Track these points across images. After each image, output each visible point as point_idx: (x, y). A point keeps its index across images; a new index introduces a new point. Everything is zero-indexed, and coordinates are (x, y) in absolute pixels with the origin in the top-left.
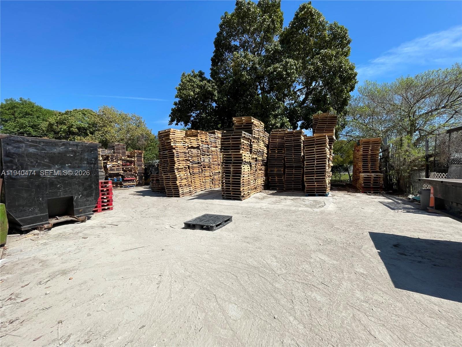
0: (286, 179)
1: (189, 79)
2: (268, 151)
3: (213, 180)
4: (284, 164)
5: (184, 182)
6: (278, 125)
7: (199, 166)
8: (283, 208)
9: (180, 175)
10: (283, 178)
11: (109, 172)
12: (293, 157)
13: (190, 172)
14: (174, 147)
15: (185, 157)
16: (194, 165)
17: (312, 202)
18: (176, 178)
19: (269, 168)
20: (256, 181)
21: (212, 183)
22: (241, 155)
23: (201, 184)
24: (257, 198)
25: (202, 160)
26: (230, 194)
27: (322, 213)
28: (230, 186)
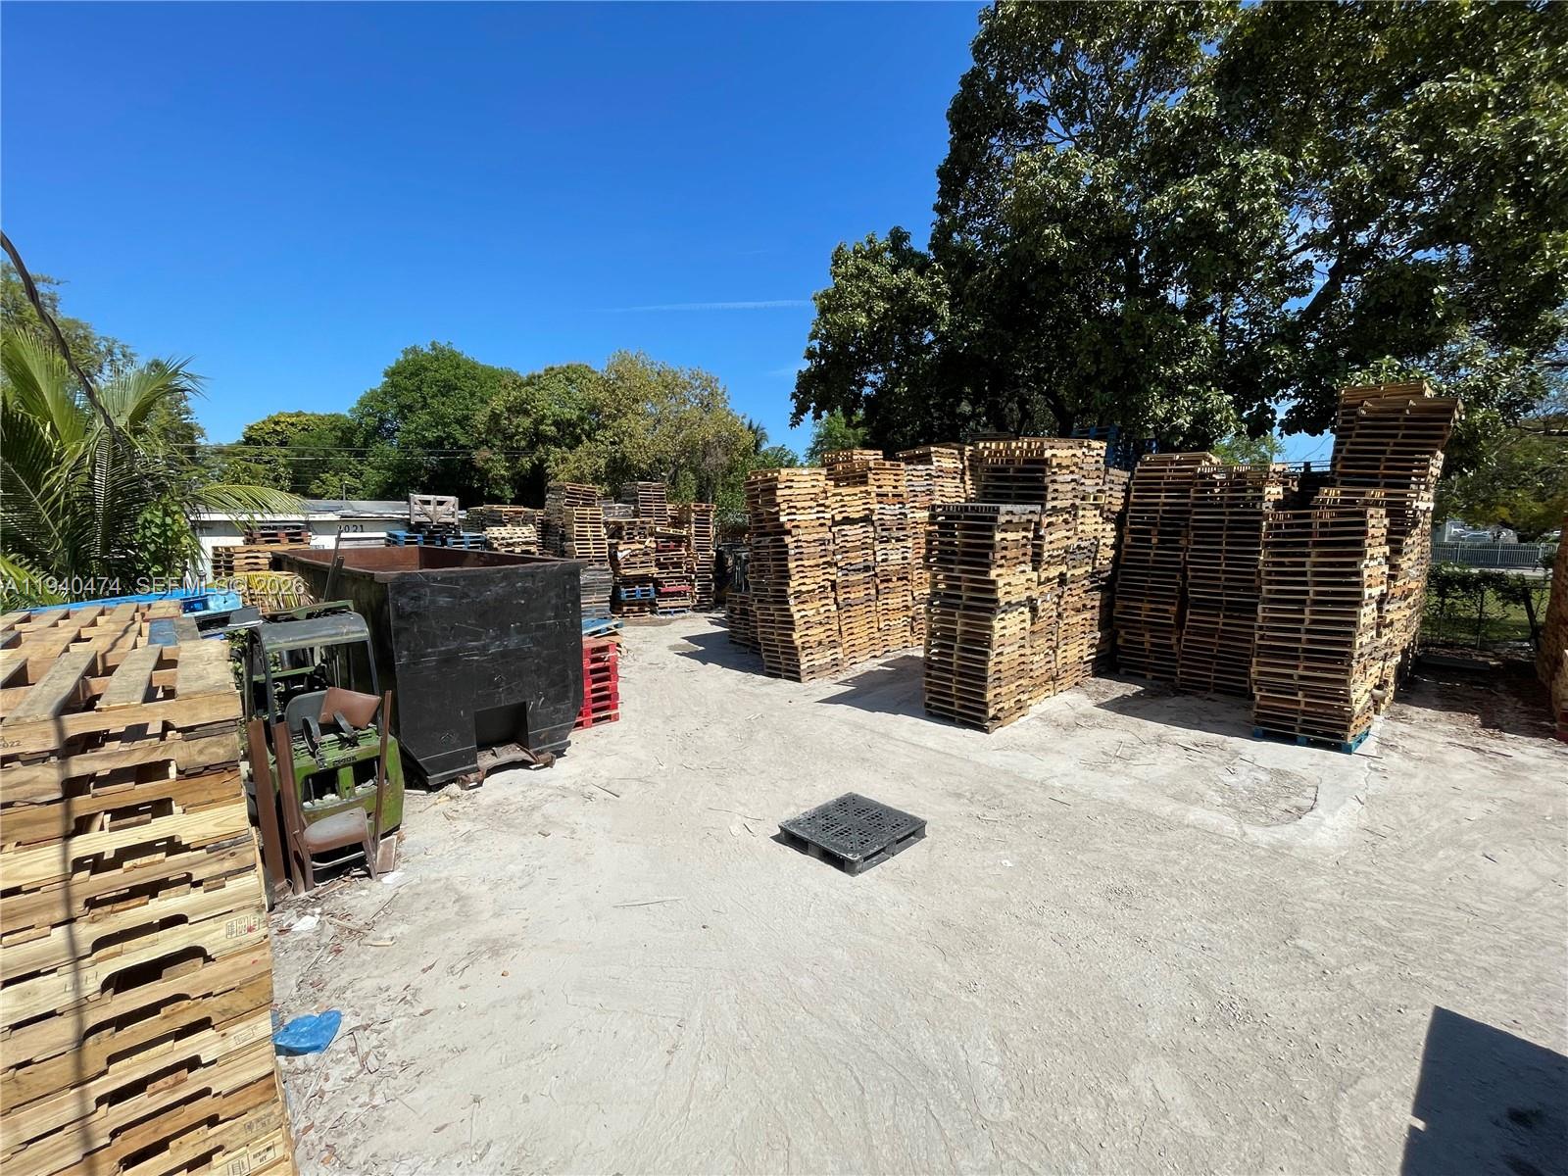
0: (1185, 647)
1: (857, 268)
2: (1119, 538)
3: (913, 618)
4: (1183, 591)
5: (817, 633)
6: (1181, 421)
7: (867, 580)
8: (1127, 797)
9: (803, 613)
10: (1173, 641)
11: (623, 572)
12: (1223, 567)
13: (835, 599)
14: (788, 526)
15: (823, 553)
16: (851, 578)
17: (1264, 777)
18: (792, 623)
19: (1119, 598)
20: (1059, 652)
21: (912, 629)
22: (993, 582)
24: (1051, 721)
25: (879, 559)
26: (952, 704)
28: (950, 680)
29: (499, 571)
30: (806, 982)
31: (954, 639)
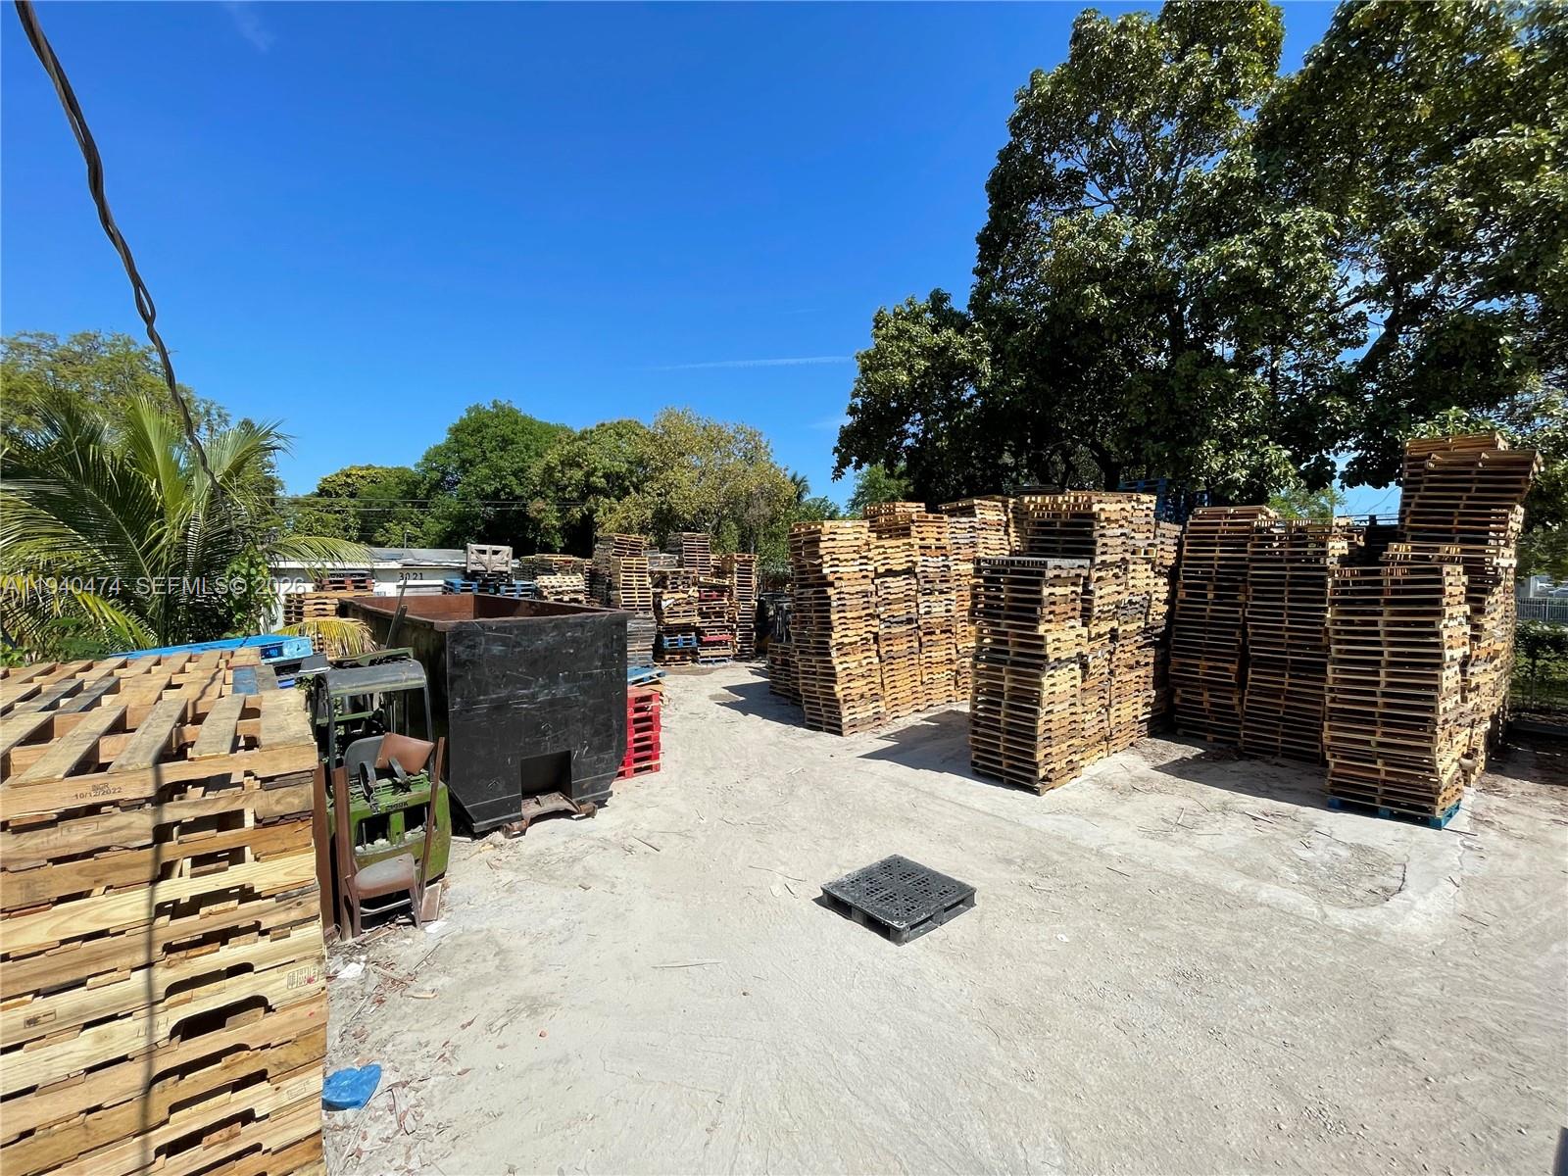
0: (1248, 707)
1: (898, 329)
2: (1173, 593)
3: (957, 672)
4: (1244, 648)
5: (860, 686)
6: (1236, 475)
7: (910, 632)
8: (1191, 869)
9: (845, 665)
10: (1235, 701)
11: (666, 620)
12: (1287, 625)
13: (878, 651)
14: (831, 578)
15: (866, 605)
16: (893, 630)
17: (1344, 853)
18: (834, 675)
19: (1174, 655)
20: (1112, 710)
21: (956, 683)
23: (915, 689)
24: (1105, 784)
25: (922, 611)
26: (1000, 763)
27: (1363, 938)
28: (998, 738)
29: (551, 621)
30: (851, 1059)
31: (1002, 695)
